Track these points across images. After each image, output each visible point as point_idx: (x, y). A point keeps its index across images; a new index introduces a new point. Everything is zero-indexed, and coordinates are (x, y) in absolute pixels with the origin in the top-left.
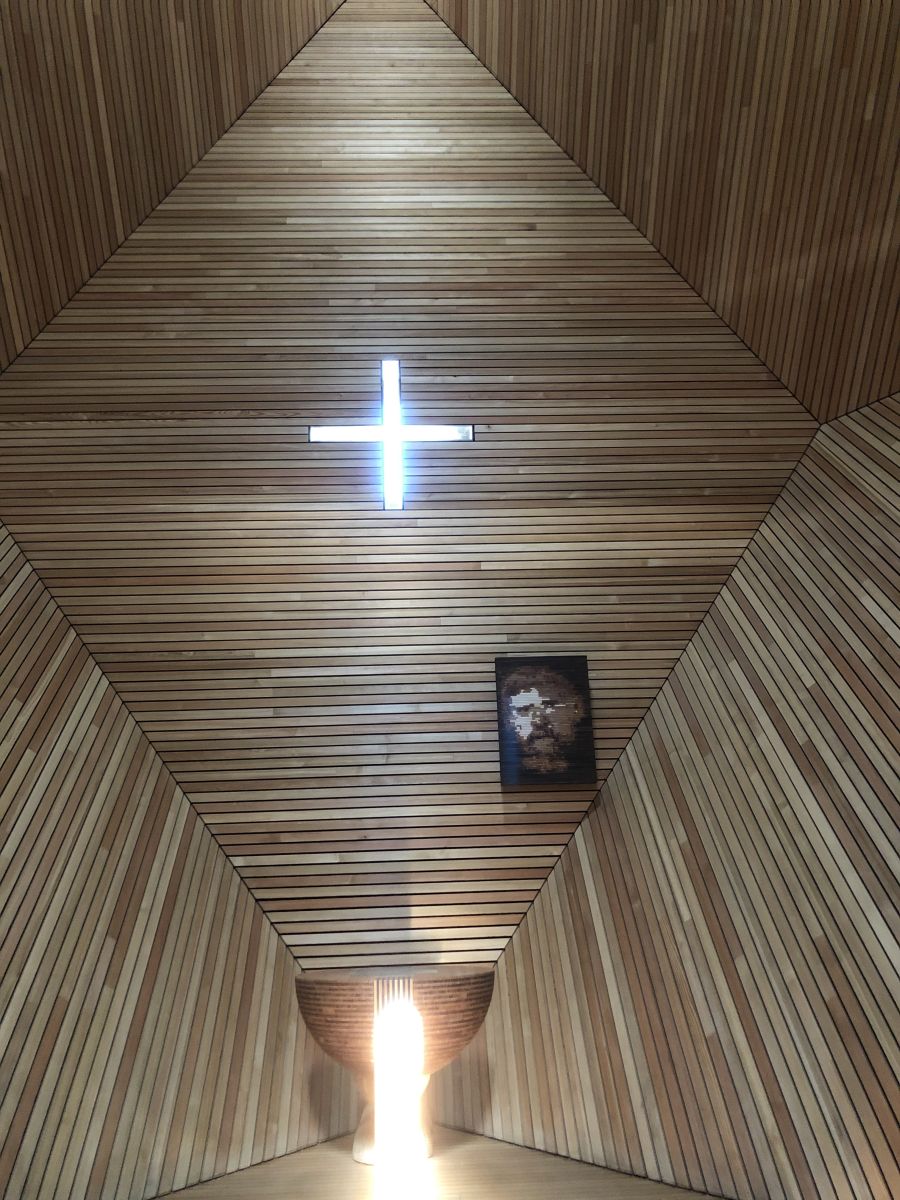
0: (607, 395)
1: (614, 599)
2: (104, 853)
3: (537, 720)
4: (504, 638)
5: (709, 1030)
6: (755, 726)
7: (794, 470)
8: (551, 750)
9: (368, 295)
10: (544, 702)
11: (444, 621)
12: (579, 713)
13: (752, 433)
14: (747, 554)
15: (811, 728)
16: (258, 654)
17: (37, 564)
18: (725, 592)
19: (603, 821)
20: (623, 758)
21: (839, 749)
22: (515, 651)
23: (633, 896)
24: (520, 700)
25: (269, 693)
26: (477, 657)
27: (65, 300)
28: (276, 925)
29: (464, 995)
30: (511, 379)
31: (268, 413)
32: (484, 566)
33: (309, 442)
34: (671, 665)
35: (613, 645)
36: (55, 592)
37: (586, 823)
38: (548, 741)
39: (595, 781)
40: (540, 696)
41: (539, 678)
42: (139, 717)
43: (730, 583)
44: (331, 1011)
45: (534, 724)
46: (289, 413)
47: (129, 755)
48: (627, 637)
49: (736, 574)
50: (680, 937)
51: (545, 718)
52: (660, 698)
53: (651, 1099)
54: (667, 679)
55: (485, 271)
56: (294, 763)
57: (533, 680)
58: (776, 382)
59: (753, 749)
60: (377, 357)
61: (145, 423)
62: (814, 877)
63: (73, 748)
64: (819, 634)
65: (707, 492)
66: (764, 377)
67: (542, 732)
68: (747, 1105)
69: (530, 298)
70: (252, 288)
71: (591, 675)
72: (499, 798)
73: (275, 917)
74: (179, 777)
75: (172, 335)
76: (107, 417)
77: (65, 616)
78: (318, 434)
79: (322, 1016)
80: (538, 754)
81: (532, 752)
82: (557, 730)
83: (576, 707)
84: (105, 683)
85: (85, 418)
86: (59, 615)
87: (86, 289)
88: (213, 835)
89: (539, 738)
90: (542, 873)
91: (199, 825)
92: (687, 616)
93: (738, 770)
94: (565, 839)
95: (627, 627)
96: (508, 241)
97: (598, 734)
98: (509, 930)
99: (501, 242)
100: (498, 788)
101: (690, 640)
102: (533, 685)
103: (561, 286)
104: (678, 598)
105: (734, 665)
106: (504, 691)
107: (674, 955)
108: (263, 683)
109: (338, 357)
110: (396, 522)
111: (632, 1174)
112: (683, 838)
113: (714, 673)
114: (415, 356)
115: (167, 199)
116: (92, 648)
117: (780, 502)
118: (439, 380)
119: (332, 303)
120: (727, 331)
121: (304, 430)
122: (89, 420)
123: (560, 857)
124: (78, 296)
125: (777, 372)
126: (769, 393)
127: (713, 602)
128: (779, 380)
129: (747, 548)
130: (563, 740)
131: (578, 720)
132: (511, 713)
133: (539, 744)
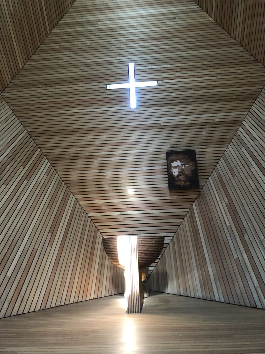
0: (200, 69)
1: (204, 132)
3: (180, 170)
4: (169, 146)
5: (235, 257)
7: (263, 88)
8: (184, 179)
9: (124, 44)
10: (182, 165)
11: (150, 142)
12: (193, 168)
13: (248, 78)
14: (247, 116)
16: (94, 154)
17: (28, 130)
18: (240, 128)
19: (202, 200)
20: (208, 181)
22: (173, 150)
23: (211, 220)
24: (174, 164)
25: (98, 165)
26: (161, 153)
27: (33, 52)
28: (102, 233)
30: (169, 66)
31: (94, 82)
32: (162, 124)
33: (107, 89)
34: (223, 152)
35: (204, 147)
36: (34, 138)
37: (196, 201)
38: (183, 176)
40: (180, 163)
41: (180, 157)
42: (59, 173)
43: (242, 125)
45: (179, 171)
46: (100, 81)
47: (56, 184)
48: (208, 144)
49: (244, 123)
50: (226, 231)
51: (182, 170)
52: (220, 162)
53: (217, 279)
54: (222, 156)
55: (160, 33)
56: (106, 186)
60: (127, 62)
61: (58, 87)
63: (39, 181)
65: (234, 97)
66: (252, 59)
67: (181, 174)
69: (174, 40)
70: (88, 44)
71: (197, 156)
72: (169, 195)
73: (101, 231)
74: (71, 191)
75: (65, 60)
76: (47, 86)
77: (37, 145)
78: (110, 87)
80: (180, 180)
81: (178, 180)
82: (186, 173)
83: (192, 166)
84: (49, 164)
85: (40, 87)
86: (35, 145)
87: (39, 49)
88: (82, 207)
89: (180, 175)
90: (183, 217)
91: (78, 204)
92: (228, 137)
94: (190, 206)
95: (209, 141)
96: (167, 23)
97: (200, 174)
98: (172, 234)
99: (165, 24)
100: (168, 191)
101: (229, 144)
102: (178, 159)
103: (184, 36)
104: (225, 131)
105: (243, 149)
106: (169, 162)
107: (224, 236)
108: (95, 162)
110: (134, 112)
111: (211, 300)
112: (227, 201)
113: (237, 152)
114: (139, 61)
115: (62, 19)
116: (45, 154)
117: (258, 99)
118: (146, 68)
119: (112, 47)
120: (240, 45)
121: (105, 86)
122: (42, 87)
123: (188, 212)
124: (37, 51)
125: (256, 57)
126: (253, 64)
127: (237, 132)
128: (257, 60)
129: (247, 114)
130: (188, 176)
131: (193, 170)
132: (171, 168)
133: (180, 178)
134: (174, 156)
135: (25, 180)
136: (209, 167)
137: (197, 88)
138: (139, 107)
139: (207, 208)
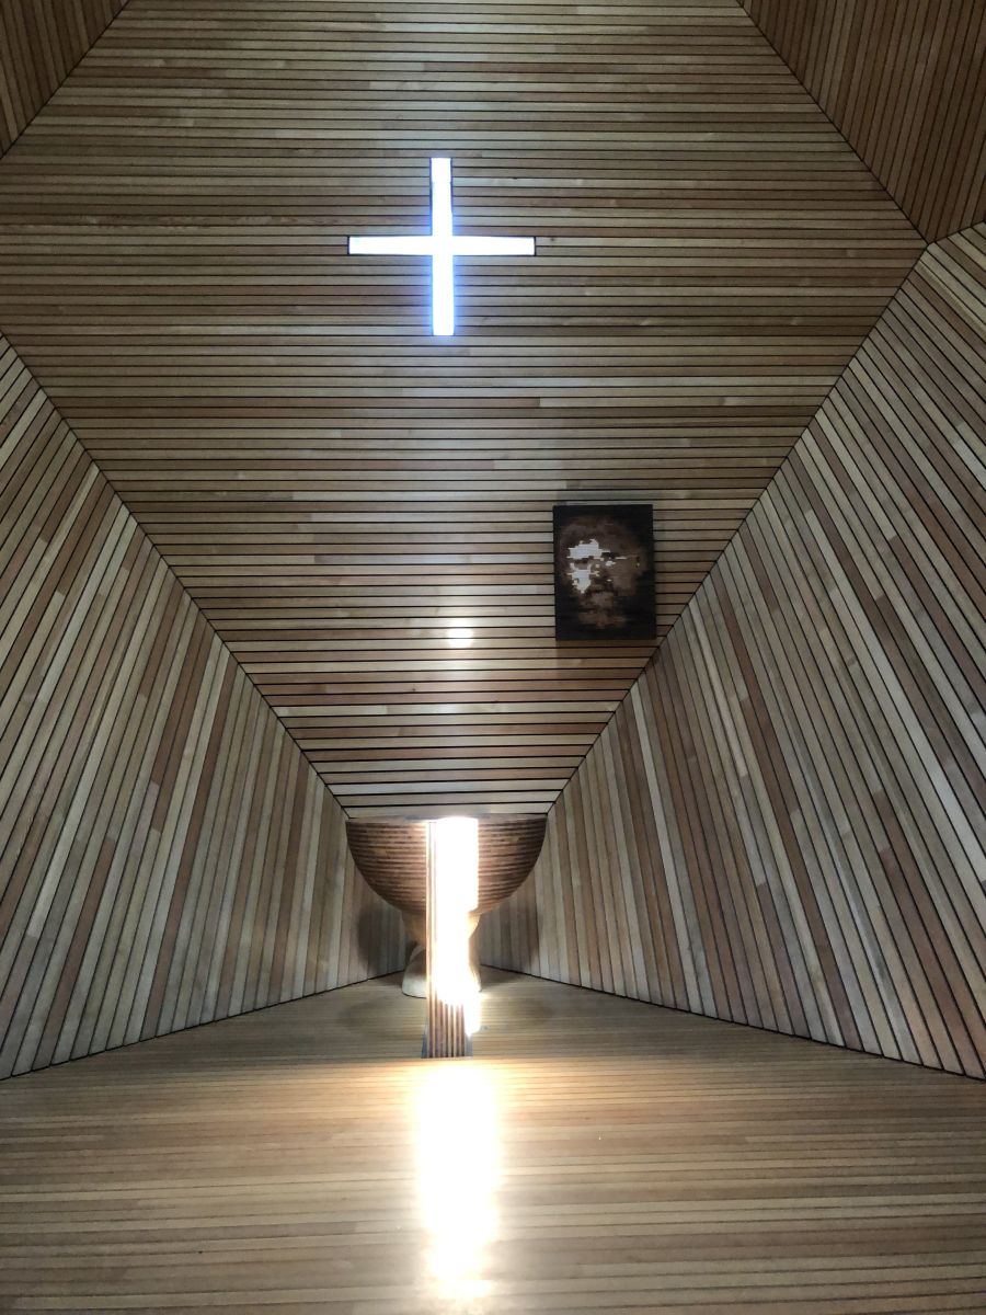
0: (688, 205)
1: (685, 442)
2: (142, 700)
3: (596, 573)
4: (563, 485)
5: (760, 880)
6: (828, 580)
7: (893, 297)
8: (609, 604)
9: (415, 77)
10: (604, 555)
11: (500, 464)
12: (640, 566)
13: (851, 253)
14: (834, 395)
15: (887, 582)
16: (297, 496)
17: (52, 392)
18: (807, 436)
19: (661, 675)
20: (685, 614)
21: (916, 606)
22: (575, 498)
23: (689, 751)
24: (579, 551)
25: (310, 539)
26: (534, 505)
27: (62, 75)
28: (323, 776)
29: (516, 839)
30: (579, 183)
31: (301, 220)
32: (543, 403)
33: (348, 255)
34: (742, 515)
35: (682, 494)
36: (74, 423)
37: (642, 679)
38: (606, 595)
39: (655, 637)
40: (601, 546)
41: (601, 528)
42: (173, 561)
43: (813, 426)
44: (383, 852)
45: (592, 577)
46: (325, 220)
47: (163, 599)
48: (696, 484)
49: (820, 416)
50: (735, 792)
51: (605, 573)
52: (729, 550)
53: (697, 942)
54: (737, 530)
55: (552, 48)
56: (340, 613)
57: (591, 530)
58: (882, 193)
59: (824, 605)
60: (427, 154)
61: (160, 229)
62: (877, 733)
63: (104, 591)
64: (906, 483)
65: (794, 322)
66: (869, 185)
67: (599, 586)
68: (793, 949)
69: (605, 83)
70: (280, 65)
71: (656, 525)
72: (553, 653)
73: (322, 767)
74: (217, 625)
75: (190, 123)
76: (118, 222)
77: (86, 450)
78: (359, 245)
79: (374, 858)
80: (595, 609)
81: (589, 606)
82: (617, 584)
83: (638, 560)
84: (133, 523)
85: (95, 222)
86: (79, 449)
87: (85, 62)
88: (255, 685)
89: (597, 591)
91: (240, 673)
92: (764, 462)
93: (807, 626)
94: (620, 695)
95: (699, 473)
97: (660, 588)
98: (560, 784)
100: (552, 642)
101: (765, 488)
102: (593, 536)
103: (641, 69)
104: (756, 442)
105: (810, 515)
106: (561, 542)
107: (728, 809)
108: (303, 528)
109: (381, 153)
110: (445, 349)
111: (676, 1009)
112: (744, 694)
113: (789, 525)
114: (470, 153)
116: (118, 486)
117: (874, 335)
118: (496, 182)
119: (373, 85)
120: (831, 127)
121: (343, 241)
122: (100, 225)
123: (614, 712)
124: (77, 71)
125: (883, 180)
126: (872, 205)
127: (793, 447)
128: (885, 189)
129: (834, 386)
130: (623, 594)
131: (640, 573)
132: (568, 566)
133: (597, 599)
134: (579, 524)
135: (57, 593)
136: (692, 566)
137: (673, 277)
138: (462, 330)
139: (678, 708)
